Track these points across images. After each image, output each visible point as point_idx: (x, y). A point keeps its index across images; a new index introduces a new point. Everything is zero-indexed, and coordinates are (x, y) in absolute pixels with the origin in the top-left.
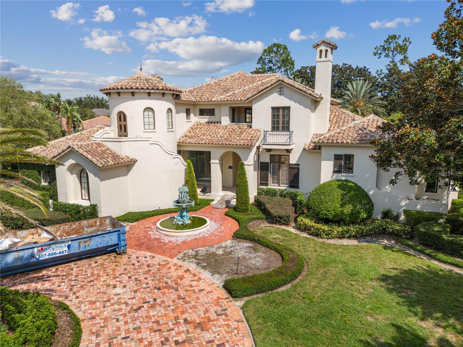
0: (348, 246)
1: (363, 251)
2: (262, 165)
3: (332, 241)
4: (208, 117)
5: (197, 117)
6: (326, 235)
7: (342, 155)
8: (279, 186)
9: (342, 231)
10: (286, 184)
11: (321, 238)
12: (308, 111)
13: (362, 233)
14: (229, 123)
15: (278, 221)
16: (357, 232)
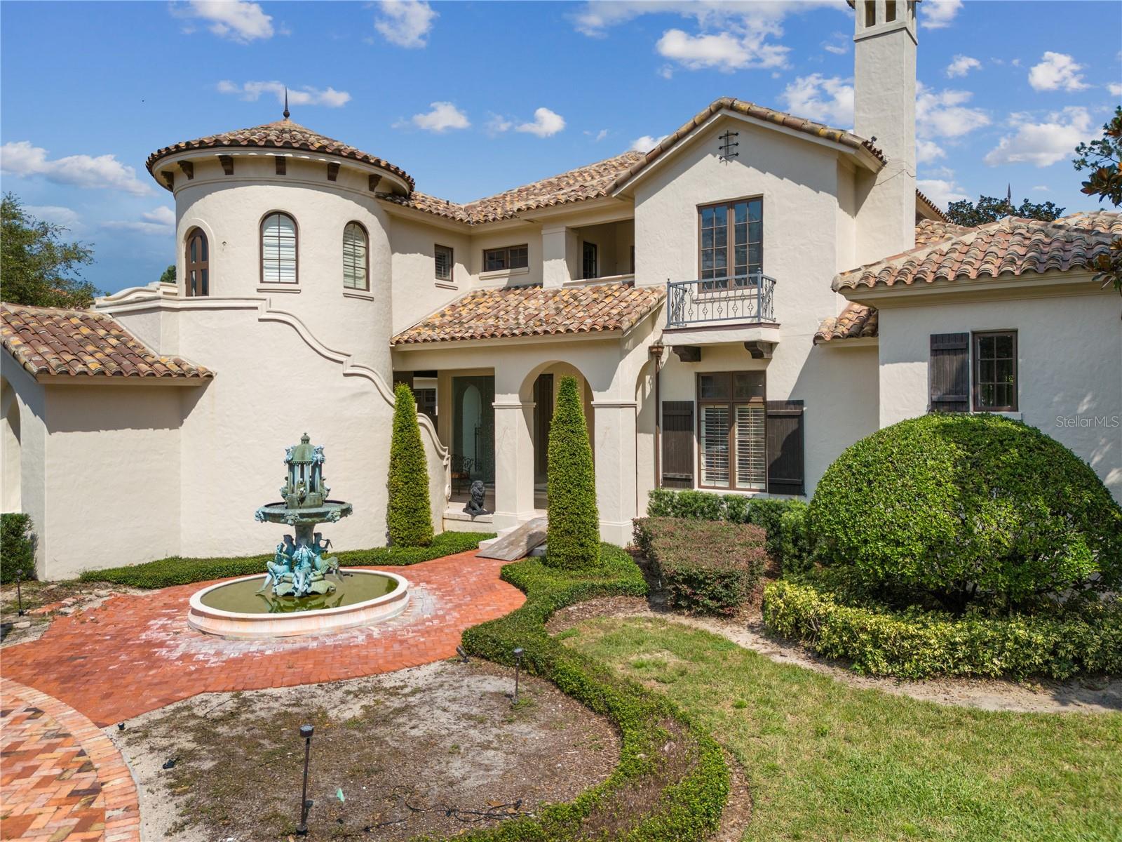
0: (1005, 716)
1: (1090, 751)
2: (670, 412)
3: (918, 692)
4: (508, 271)
5: (477, 276)
6: (892, 659)
7: (963, 336)
8: (732, 487)
9: (970, 643)
10: (756, 481)
11: (868, 673)
12: (829, 202)
13: (1078, 660)
14: (569, 280)
15: (687, 597)
16: (1054, 653)
